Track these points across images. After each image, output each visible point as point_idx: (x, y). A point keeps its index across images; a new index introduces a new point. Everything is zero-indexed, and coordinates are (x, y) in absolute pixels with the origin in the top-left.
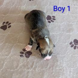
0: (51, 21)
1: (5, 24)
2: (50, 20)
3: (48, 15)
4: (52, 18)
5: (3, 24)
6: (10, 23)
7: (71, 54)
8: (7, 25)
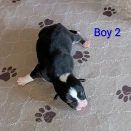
0: (83, 59)
1: (6, 71)
2: (81, 59)
3: (77, 50)
4: (84, 54)
5: (3, 72)
6: (15, 69)
7: (120, 110)
8: (10, 72)
